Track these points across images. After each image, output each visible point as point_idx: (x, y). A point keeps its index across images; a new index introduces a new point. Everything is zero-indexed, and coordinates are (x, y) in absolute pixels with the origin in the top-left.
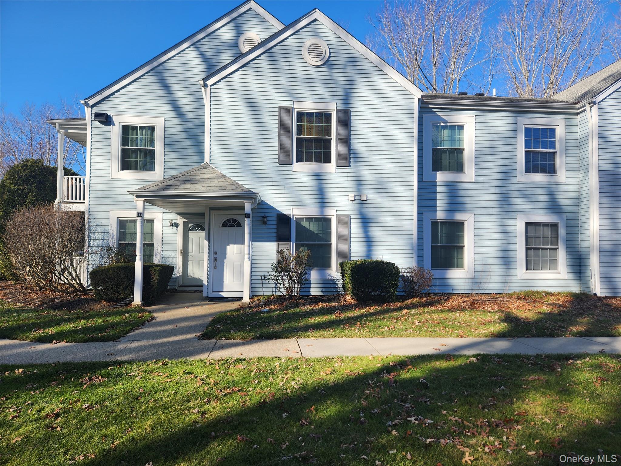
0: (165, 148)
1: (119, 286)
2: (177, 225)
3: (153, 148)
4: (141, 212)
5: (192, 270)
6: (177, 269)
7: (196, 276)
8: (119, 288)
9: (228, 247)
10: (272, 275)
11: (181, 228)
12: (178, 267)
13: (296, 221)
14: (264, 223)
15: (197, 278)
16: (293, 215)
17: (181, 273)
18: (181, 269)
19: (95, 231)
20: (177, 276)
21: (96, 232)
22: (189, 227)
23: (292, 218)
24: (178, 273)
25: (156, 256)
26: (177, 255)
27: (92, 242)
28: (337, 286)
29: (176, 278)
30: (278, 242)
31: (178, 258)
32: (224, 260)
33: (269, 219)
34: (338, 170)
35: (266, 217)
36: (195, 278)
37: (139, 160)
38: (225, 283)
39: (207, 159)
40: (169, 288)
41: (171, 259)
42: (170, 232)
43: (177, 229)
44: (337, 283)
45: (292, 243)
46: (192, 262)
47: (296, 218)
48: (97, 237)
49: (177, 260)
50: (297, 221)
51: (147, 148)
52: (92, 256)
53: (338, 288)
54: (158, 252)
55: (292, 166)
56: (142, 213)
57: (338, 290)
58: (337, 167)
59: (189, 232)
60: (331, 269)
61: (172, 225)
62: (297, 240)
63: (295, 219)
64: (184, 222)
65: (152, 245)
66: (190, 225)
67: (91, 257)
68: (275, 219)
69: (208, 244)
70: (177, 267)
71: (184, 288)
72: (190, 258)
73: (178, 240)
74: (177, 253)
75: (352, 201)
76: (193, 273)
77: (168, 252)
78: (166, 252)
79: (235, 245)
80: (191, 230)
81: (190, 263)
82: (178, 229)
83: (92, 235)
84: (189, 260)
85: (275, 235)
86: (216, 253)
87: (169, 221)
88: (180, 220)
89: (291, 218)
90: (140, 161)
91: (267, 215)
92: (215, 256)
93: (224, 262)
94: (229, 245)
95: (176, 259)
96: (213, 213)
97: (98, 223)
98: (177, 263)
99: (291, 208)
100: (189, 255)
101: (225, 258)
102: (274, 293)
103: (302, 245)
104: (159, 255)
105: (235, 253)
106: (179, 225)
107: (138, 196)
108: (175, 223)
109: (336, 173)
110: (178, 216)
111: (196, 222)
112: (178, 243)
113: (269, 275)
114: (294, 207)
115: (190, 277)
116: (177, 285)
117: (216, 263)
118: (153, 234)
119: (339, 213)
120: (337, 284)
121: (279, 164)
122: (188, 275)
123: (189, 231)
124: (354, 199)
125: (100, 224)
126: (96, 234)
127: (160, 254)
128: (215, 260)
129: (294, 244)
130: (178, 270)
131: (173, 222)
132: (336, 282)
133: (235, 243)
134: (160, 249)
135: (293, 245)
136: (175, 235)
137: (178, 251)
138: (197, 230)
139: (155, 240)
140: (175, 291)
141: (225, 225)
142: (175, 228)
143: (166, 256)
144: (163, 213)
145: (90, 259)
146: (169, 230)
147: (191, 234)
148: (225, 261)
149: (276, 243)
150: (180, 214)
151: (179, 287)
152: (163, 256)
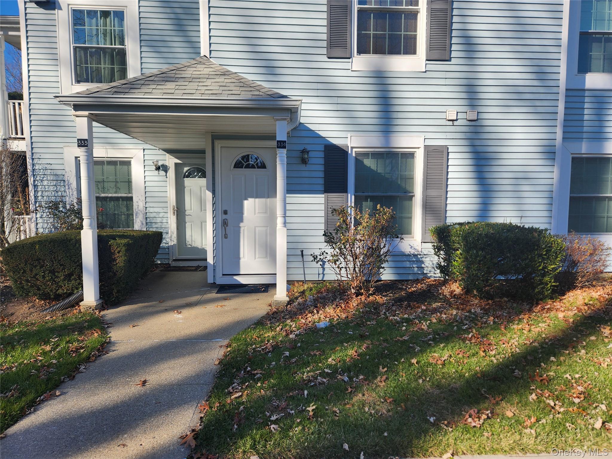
0: (141, 46)
1: (56, 274)
2: (165, 168)
3: (123, 47)
4: (86, 137)
5: (192, 236)
6: (170, 235)
7: (197, 244)
8: (57, 277)
9: (246, 203)
10: (327, 253)
11: (172, 173)
12: (171, 232)
13: (356, 158)
14: (304, 161)
15: (200, 247)
16: (352, 148)
17: (176, 241)
18: (175, 235)
19: (43, 178)
20: (170, 244)
21: (45, 179)
22: (185, 171)
23: (350, 152)
24: (171, 240)
25: (136, 215)
26: (169, 213)
27: (39, 194)
28: (423, 266)
29: (168, 248)
30: (326, 194)
31: (170, 218)
32: (239, 224)
33: (311, 154)
34: (430, 67)
35: (308, 152)
36: (196, 248)
37: (102, 66)
38: (242, 261)
39: (204, 50)
40: (159, 262)
41: (159, 220)
42: (156, 179)
43: (166, 175)
44: (424, 259)
45: (349, 195)
46: (191, 225)
47: (356, 153)
48: (47, 187)
49: (169, 221)
50: (358, 157)
51: (113, 46)
52: (42, 215)
53: (426, 269)
54: (139, 208)
55: (350, 60)
56: (86, 140)
57: (425, 272)
58: (428, 62)
59: (185, 179)
60: (413, 238)
61: (158, 168)
62: (356, 190)
63: (354, 155)
64: (176, 165)
65: (131, 199)
66: (186, 169)
67: (41, 217)
68: (322, 155)
69: (213, 198)
70: (169, 232)
71: (181, 262)
72: (187, 219)
73: (168, 191)
74: (169, 211)
75: (451, 122)
76: (193, 240)
77: (154, 210)
78: (151, 210)
79: (257, 200)
80: (188, 177)
81: (188, 225)
82: (168, 174)
83: (39, 184)
84: (187, 220)
85: (322, 181)
86: (225, 212)
87: (153, 162)
88: (171, 161)
89: (347, 152)
90: (104, 68)
91: (309, 148)
92: (225, 217)
93: (240, 227)
94: (246, 199)
95: (167, 220)
96: (218, 144)
97: (46, 166)
98: (169, 226)
99: (349, 135)
100: (187, 213)
101: (242, 220)
102: (321, 276)
103: (366, 199)
104: (140, 213)
105: (257, 211)
106: (169, 169)
107: (77, 107)
108: (163, 166)
109: (425, 72)
110: (167, 155)
111: (196, 164)
112: (168, 196)
113: (323, 253)
114: (353, 134)
115: (190, 246)
116: (171, 258)
117: (227, 228)
118: (131, 182)
119: (429, 143)
120: (422, 262)
121: (329, 58)
122: (186, 243)
123: (184, 177)
124: (455, 118)
125: (48, 167)
126: (45, 183)
127: (143, 212)
128: (225, 223)
129: (353, 197)
130: (171, 237)
131: (160, 163)
132: (421, 258)
133: (257, 197)
134: (141, 205)
135: (351, 199)
136: (163, 184)
137: (169, 208)
138: (196, 176)
139: (134, 192)
140: (168, 268)
141: (238, 165)
142: (162, 173)
143: (152, 215)
144: (144, 149)
145: (40, 220)
146: (154, 176)
147: (188, 182)
148: (241, 225)
149: (323, 196)
150: (169, 151)
151: (174, 260)
152: (148, 214)
